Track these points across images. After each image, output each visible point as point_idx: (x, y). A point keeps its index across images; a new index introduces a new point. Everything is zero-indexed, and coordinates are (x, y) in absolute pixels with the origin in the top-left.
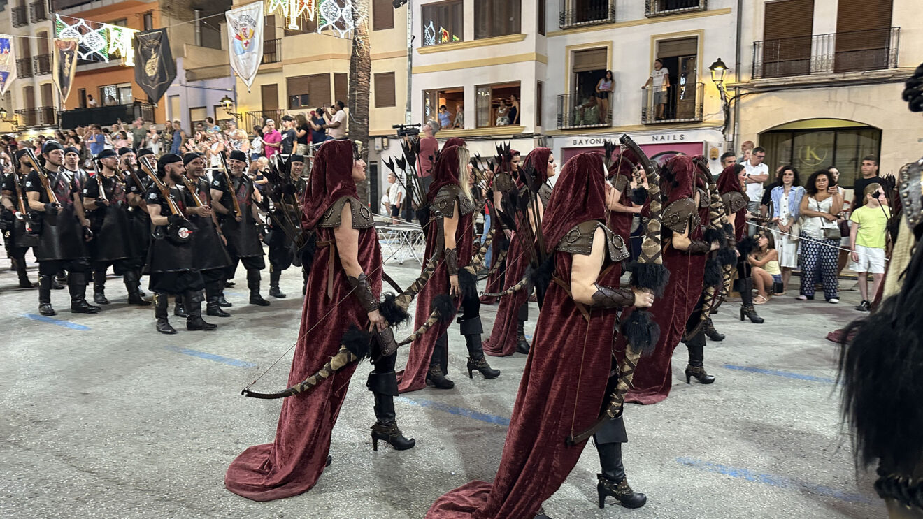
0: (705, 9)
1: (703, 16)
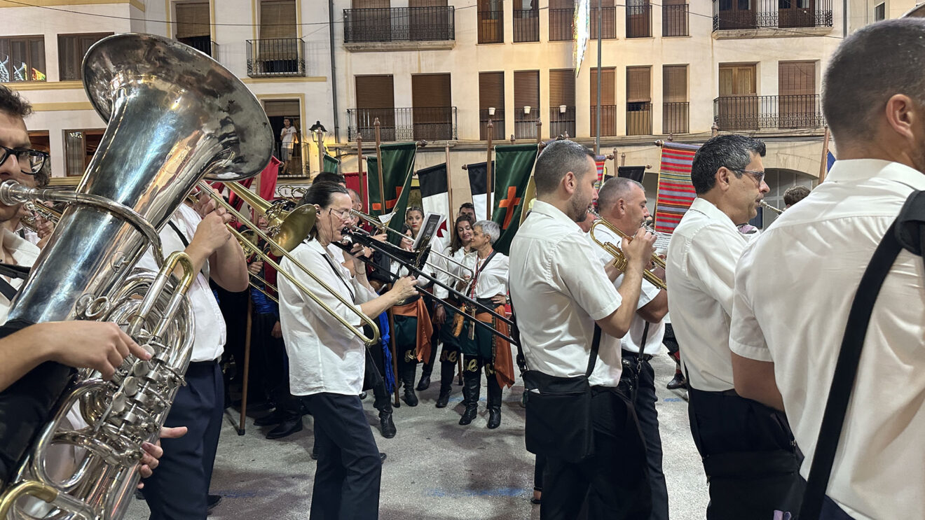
0: (304, 76)
1: (303, 81)
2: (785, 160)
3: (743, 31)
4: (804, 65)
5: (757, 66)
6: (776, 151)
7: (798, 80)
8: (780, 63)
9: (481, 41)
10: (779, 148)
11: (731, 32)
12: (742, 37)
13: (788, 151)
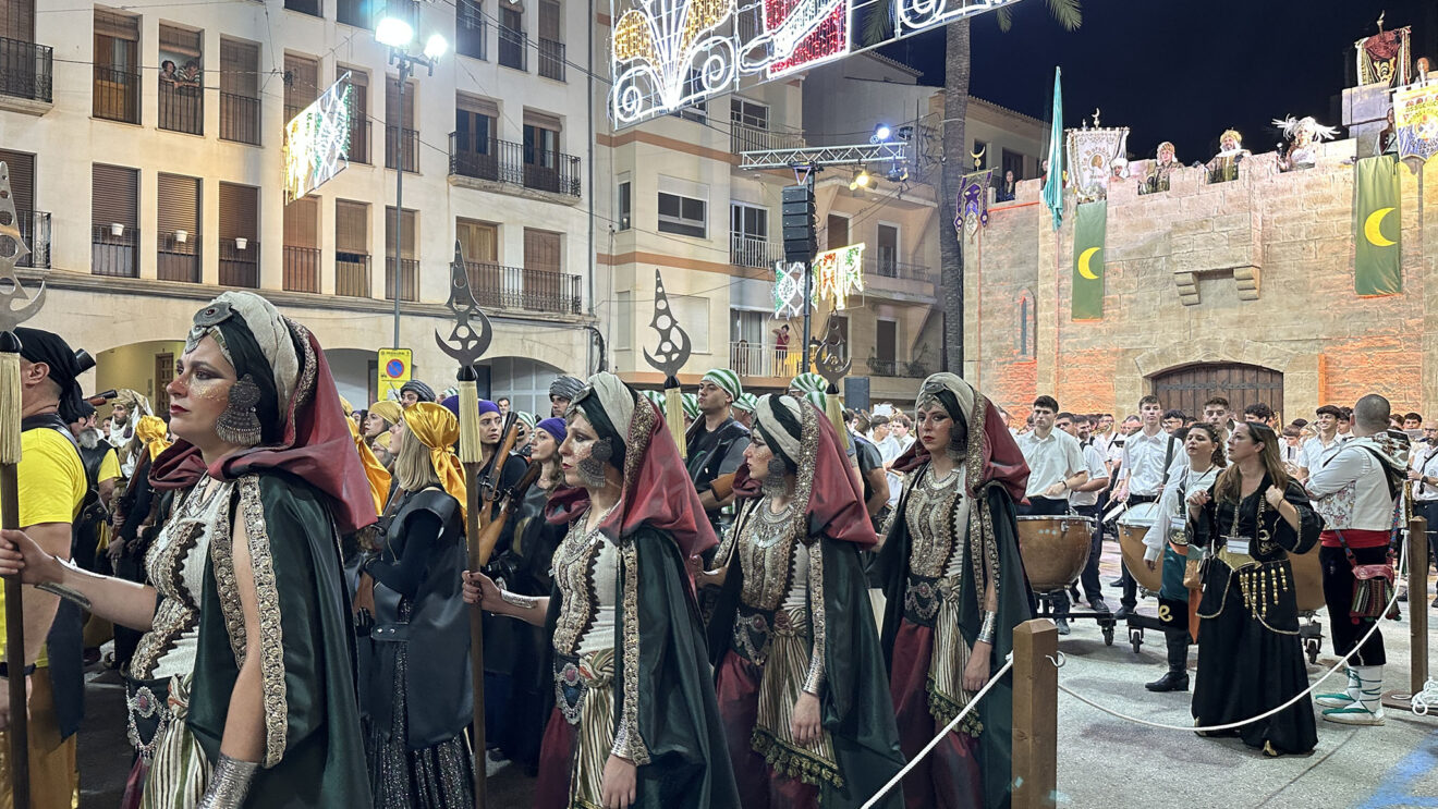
2: (531, 348)
3: (488, 183)
4: (548, 235)
5: (499, 227)
6: (521, 336)
7: (542, 253)
8: (525, 229)
9: (98, 113)
10: (525, 333)
11: (473, 180)
12: (486, 189)
13: (534, 337)
